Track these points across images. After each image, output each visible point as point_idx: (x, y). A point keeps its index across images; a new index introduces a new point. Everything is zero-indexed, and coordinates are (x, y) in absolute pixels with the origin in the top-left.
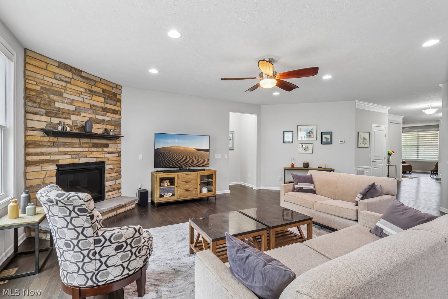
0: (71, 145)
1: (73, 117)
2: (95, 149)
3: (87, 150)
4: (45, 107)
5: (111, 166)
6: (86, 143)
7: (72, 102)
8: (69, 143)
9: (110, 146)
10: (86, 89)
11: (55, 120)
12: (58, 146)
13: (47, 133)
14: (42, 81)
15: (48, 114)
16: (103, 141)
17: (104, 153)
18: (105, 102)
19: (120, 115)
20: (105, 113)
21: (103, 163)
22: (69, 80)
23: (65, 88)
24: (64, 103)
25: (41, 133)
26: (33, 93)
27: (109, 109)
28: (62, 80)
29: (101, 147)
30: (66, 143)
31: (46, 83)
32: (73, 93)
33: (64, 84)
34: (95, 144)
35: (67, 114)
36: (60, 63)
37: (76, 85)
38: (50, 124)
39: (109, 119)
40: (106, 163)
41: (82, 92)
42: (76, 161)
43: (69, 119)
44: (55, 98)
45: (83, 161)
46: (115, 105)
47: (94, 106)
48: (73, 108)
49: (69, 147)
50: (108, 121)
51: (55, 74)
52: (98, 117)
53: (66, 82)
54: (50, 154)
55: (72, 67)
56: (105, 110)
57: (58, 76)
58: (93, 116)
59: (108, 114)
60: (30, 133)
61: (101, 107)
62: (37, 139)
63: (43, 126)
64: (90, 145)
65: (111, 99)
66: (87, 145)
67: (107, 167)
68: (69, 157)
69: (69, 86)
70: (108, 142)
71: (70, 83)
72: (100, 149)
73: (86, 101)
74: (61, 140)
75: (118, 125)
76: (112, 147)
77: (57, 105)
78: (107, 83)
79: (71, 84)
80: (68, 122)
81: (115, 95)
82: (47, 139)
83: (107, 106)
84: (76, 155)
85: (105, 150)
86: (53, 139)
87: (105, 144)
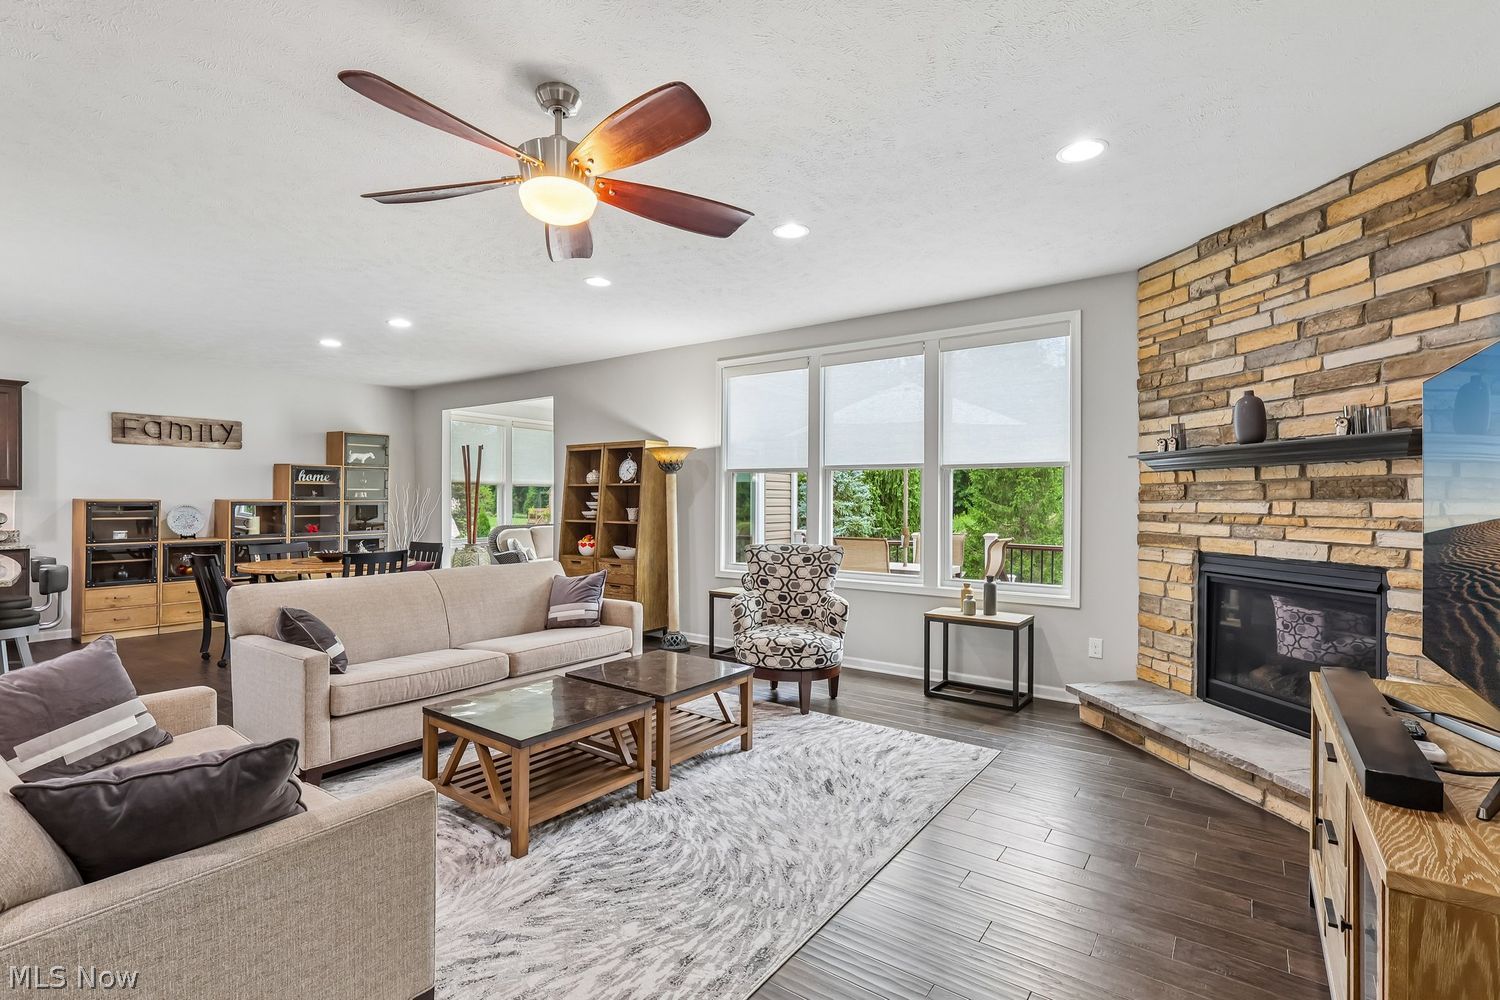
0: (1229, 490)
1: (1237, 396)
2: (1322, 507)
3: (1287, 508)
4: (1171, 391)
6: (1286, 481)
7: (1231, 348)
8: (1222, 484)
9: (1416, 488)
10: (1278, 273)
11: (1176, 422)
12: (1197, 500)
14: (1164, 327)
15: (1175, 410)
16: (1374, 468)
17: (1371, 525)
18: (1376, 273)
20: (1378, 325)
21: (1382, 571)
22: (1220, 280)
23: (1216, 311)
24: (1210, 359)
26: (1149, 367)
27: (1403, 294)
28: (1208, 292)
29: (1356, 496)
30: (1216, 484)
31: (1171, 325)
32: (1237, 315)
33: (1211, 300)
34: (1325, 482)
35: (1219, 392)
37: (1246, 281)
39: (1410, 345)
40: (1392, 579)
41: (1263, 292)
42: (1246, 548)
43: (1224, 405)
44: (1183, 357)
45: (1268, 549)
46: (1462, 247)
47: (1314, 320)
48: (1236, 365)
49: (1226, 499)
50: (1393, 361)
51: (1189, 285)
52: (1333, 361)
53: (1218, 290)
54: (1180, 519)
55: (1231, 229)
56: (1373, 314)
57: (1196, 289)
58: (1313, 365)
59: (1399, 325)
61: (1358, 307)
62: (1157, 478)
64: (1299, 490)
65: (1421, 232)
66: (1289, 492)
67: (1396, 599)
68: (1224, 530)
69: (1225, 296)
70: (1400, 468)
71: (1230, 284)
72: (1351, 508)
73: (1280, 315)
74: (1203, 476)
77: (1195, 374)
78: (1392, 166)
79: (1232, 286)
80: (1225, 417)
82: (1170, 476)
83: (1389, 284)
84: (1247, 525)
85: (1384, 509)
86: (1183, 476)
87: (1374, 481)
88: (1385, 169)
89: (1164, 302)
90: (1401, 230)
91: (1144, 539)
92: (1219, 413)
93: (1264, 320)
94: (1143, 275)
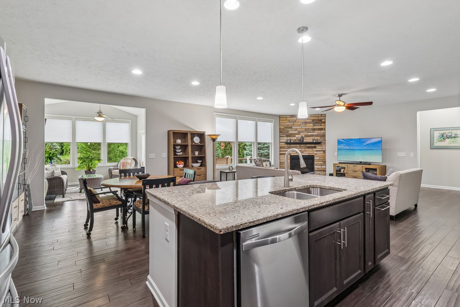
1: (297, 136)
2: (308, 149)
3: (304, 149)
4: (286, 134)
5: (318, 158)
6: (303, 146)
7: (296, 130)
8: (295, 146)
9: (317, 147)
10: (302, 122)
11: (289, 138)
12: (291, 148)
13: (287, 143)
14: (284, 125)
15: (287, 136)
16: (313, 145)
17: (313, 151)
18: (313, 126)
19: (325, 130)
21: (314, 156)
22: (295, 121)
23: (293, 125)
24: (293, 131)
25: (284, 144)
26: (282, 130)
27: (316, 129)
28: (292, 122)
29: (311, 148)
31: (286, 125)
32: (296, 126)
33: (293, 123)
34: (308, 146)
35: (294, 135)
36: (291, 115)
38: (287, 140)
39: (317, 134)
40: (315, 156)
41: (301, 124)
43: (295, 137)
44: (289, 129)
46: (321, 126)
47: (307, 129)
48: (297, 132)
50: (315, 135)
51: (289, 120)
52: (309, 134)
53: (294, 122)
54: (287, 151)
56: (314, 130)
57: (290, 121)
58: (307, 134)
59: (316, 131)
60: (281, 144)
61: (312, 129)
62: (283, 146)
63: (285, 141)
65: (318, 123)
66: (304, 147)
67: (315, 158)
69: (295, 123)
70: (316, 145)
71: (296, 122)
72: (311, 149)
73: (303, 128)
74: (292, 145)
75: (324, 136)
76: (319, 147)
77: (290, 132)
80: (295, 138)
81: (321, 120)
82: (286, 145)
83: (315, 127)
85: (314, 149)
86: (288, 145)
87: (314, 147)
88: (314, 116)
89: (285, 121)
90: (315, 122)
91: (280, 154)
92: (294, 138)
93: (301, 128)
94: (280, 117)
